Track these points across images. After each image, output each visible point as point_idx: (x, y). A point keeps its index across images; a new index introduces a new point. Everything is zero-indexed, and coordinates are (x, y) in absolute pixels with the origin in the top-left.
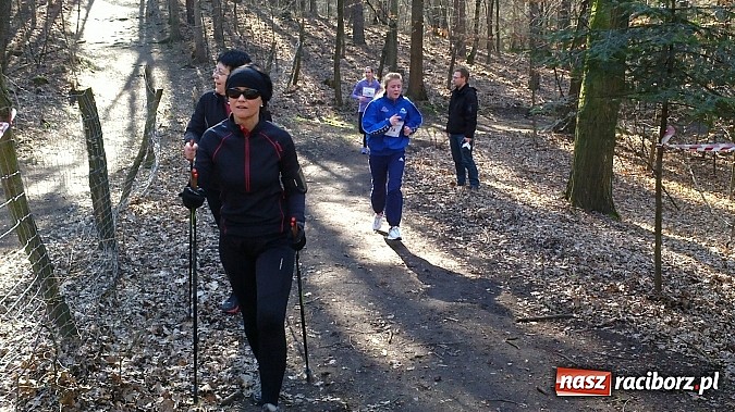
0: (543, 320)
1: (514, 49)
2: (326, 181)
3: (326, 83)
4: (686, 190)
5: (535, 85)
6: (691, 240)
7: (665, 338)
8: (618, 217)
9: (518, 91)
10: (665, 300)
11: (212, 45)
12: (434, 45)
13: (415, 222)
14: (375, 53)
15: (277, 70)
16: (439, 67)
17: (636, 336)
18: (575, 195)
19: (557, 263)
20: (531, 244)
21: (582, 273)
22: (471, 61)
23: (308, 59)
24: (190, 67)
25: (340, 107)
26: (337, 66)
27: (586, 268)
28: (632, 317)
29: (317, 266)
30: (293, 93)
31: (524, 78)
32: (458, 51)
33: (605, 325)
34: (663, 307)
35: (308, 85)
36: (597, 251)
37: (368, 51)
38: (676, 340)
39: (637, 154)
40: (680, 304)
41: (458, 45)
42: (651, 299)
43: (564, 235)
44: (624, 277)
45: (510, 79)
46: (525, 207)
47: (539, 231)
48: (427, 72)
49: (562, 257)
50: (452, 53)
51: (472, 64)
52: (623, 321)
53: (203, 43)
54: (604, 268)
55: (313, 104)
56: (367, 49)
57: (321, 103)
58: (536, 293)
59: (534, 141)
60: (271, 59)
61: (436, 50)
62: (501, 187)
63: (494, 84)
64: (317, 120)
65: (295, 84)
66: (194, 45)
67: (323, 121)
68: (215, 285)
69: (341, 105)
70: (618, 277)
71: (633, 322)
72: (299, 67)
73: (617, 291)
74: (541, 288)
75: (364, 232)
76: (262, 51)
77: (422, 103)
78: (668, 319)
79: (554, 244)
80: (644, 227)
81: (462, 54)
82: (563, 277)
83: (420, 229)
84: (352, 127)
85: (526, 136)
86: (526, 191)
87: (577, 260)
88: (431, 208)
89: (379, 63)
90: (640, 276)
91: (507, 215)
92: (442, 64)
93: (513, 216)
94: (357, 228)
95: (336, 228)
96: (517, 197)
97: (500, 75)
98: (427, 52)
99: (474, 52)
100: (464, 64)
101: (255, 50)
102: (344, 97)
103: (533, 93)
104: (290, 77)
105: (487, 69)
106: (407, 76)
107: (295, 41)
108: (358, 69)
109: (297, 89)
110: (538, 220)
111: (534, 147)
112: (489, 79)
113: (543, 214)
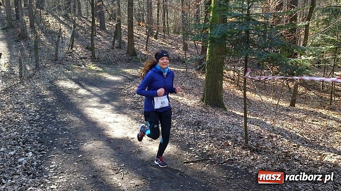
0: (196, 162)
1: (174, 32)
2: (89, 97)
3: (87, 48)
4: (254, 95)
5: (185, 48)
6: (258, 118)
7: (252, 167)
8: (225, 109)
9: (179, 52)
10: (250, 148)
11: (29, 30)
12: (138, 30)
13: (133, 115)
14: (111, 34)
15: (62, 42)
16: (142, 41)
17: (239, 167)
18: (206, 100)
19: (200, 133)
20: (188, 124)
21: (212, 137)
22: (156, 37)
23: (78, 37)
24: (17, 41)
25: (94, 60)
26: (92, 40)
27: (214, 135)
28: (236, 158)
29: (84, 141)
30: (71, 54)
31: (181, 45)
32: (150, 33)
33: (224, 162)
34: (249, 152)
35: (78, 49)
36: (218, 126)
37: (108, 33)
38: (256, 168)
39: (232, 79)
40: (257, 150)
41: (150, 30)
42: (243, 148)
43: (202, 119)
44: (231, 138)
45: (174, 46)
46: (185, 106)
47: (192, 117)
48: (136, 43)
49: (203, 130)
50: (147, 34)
51: (157, 39)
52: (232, 160)
53: (24, 29)
54: (222, 134)
55: (81, 58)
56: (107, 32)
57: (85, 58)
58: (192, 148)
59: (187, 75)
60: (59, 37)
61: (140, 32)
63: (167, 48)
64: (83, 67)
65: (71, 49)
66: (19, 30)
67: (86, 67)
68: (30, 154)
69: (95, 59)
70: (228, 138)
71: (236, 160)
72: (73, 41)
73: (229, 145)
74: (194, 146)
75: (108, 121)
76: (55, 33)
77: (134, 57)
78: (252, 157)
79: (198, 123)
80: (237, 113)
81: (152, 34)
82: (204, 140)
83: (135, 119)
84: (101, 70)
85: (183, 72)
86: (184, 98)
87: (209, 131)
88: (141, 108)
89: (113, 38)
90: (238, 137)
91: (176, 110)
92: (143, 39)
93: (179, 111)
94: (105, 120)
95: (94, 120)
96: (181, 101)
97: (170, 44)
98: (135, 33)
99: (157, 33)
100: (153, 39)
101: (51, 32)
102: (96, 55)
103: (185, 52)
104: (69, 45)
105: (164, 41)
106: (127, 45)
107: (71, 28)
108: (103, 41)
109: (73, 51)
110: (191, 112)
111: (187, 77)
112: (165, 46)
113: (192, 109)
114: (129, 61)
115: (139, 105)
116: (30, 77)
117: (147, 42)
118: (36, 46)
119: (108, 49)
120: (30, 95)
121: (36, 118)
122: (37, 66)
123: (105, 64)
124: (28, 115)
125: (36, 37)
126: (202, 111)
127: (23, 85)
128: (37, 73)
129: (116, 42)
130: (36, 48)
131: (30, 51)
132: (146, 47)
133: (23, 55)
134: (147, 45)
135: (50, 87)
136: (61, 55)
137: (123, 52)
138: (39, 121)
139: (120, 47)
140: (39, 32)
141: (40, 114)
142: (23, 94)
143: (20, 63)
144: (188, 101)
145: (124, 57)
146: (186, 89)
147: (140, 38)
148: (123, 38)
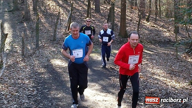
1: (167, 16)
5: (177, 31)
11: (32, 13)
12: (131, 13)
14: (105, 17)
15: (60, 24)
22: (148, 20)
23: (74, 19)
24: (22, 23)
30: (67, 35)
32: (142, 16)
37: (102, 16)
41: (142, 14)
45: (166, 28)
46: (173, 89)
48: (128, 25)
50: (139, 17)
51: (148, 22)
53: (28, 12)
60: (58, 19)
61: (132, 15)
62: (161, 79)
63: (158, 31)
65: (68, 30)
66: (24, 12)
72: (70, 23)
76: (54, 15)
81: (144, 17)
84: (94, 50)
85: (173, 55)
91: (164, 92)
92: (135, 22)
96: (169, 84)
98: (128, 16)
99: (149, 16)
100: (145, 22)
101: (51, 15)
103: (176, 35)
104: (66, 27)
105: (155, 24)
106: (119, 27)
107: (68, 11)
108: (97, 23)
109: (69, 33)
110: (178, 95)
111: (177, 60)
112: (156, 29)
113: (181, 92)
114: (121, 42)
116: (31, 55)
117: (139, 24)
118: (37, 27)
120: (30, 72)
121: (34, 93)
122: (37, 45)
123: (98, 44)
124: (27, 90)
125: (38, 19)
127: (24, 62)
128: (37, 52)
130: (37, 29)
131: (32, 32)
132: (138, 30)
133: (26, 35)
134: (138, 28)
135: (47, 65)
136: (59, 36)
138: (36, 96)
140: (40, 15)
141: (37, 90)
142: (24, 71)
143: (23, 42)
144: (177, 84)
145: (116, 38)
146: (176, 72)
147: (132, 21)
148: (116, 21)
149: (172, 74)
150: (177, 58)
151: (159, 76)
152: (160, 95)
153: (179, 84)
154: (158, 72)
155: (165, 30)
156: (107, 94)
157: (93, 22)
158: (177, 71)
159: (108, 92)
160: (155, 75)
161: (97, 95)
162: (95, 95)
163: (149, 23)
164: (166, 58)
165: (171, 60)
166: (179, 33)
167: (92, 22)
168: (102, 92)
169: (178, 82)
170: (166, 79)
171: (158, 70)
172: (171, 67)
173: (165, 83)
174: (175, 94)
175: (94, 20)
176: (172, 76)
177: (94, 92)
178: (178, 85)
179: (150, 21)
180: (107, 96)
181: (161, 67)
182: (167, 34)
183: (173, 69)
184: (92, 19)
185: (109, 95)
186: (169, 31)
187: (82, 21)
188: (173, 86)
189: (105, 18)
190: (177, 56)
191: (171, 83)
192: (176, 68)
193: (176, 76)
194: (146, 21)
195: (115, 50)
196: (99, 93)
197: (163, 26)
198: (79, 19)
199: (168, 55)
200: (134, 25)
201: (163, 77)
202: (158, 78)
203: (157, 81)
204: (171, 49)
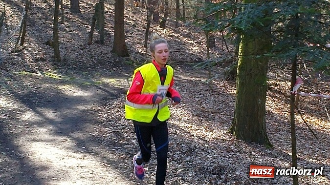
2: (40, 124)
3: (47, 43)
5: (211, 44)
8: (270, 146)
12: (135, 13)
13: (111, 156)
14: (88, 20)
15: (7, 34)
16: (139, 31)
18: (238, 130)
22: (163, 26)
23: (33, 24)
30: (19, 53)
31: (203, 38)
35: (33, 48)
37: (83, 18)
45: (193, 39)
46: (200, 141)
48: (128, 34)
50: (148, 19)
55: (36, 60)
56: (81, 17)
57: (42, 60)
61: (136, 17)
62: (182, 125)
63: (180, 43)
64: (39, 74)
65: (22, 44)
67: (44, 74)
69: (59, 61)
72: (25, 31)
75: (68, 166)
77: (124, 58)
81: (156, 20)
84: (68, 79)
85: (204, 84)
86: (202, 128)
88: (125, 144)
89: (90, 27)
91: (185, 148)
92: (141, 28)
94: (62, 163)
95: (44, 163)
96: (194, 133)
97: (185, 36)
98: (129, 19)
99: (164, 21)
100: (158, 28)
102: (62, 55)
103: (208, 50)
104: (18, 39)
105: (175, 31)
106: (113, 38)
108: (74, 32)
109: (23, 49)
110: (209, 151)
111: (210, 92)
112: (177, 40)
113: (213, 146)
114: (116, 64)
115: (124, 138)
117: (147, 33)
119: (81, 46)
123: (75, 69)
126: (228, 150)
129: (96, 33)
132: (146, 42)
134: (147, 39)
137: (107, 49)
139: (101, 42)
144: (208, 133)
145: (108, 58)
146: (208, 112)
147: (136, 27)
148: (108, 27)
149: (202, 116)
150: (211, 89)
151: (180, 120)
152: (178, 152)
153: (211, 133)
154: (179, 113)
155: (192, 42)
156: (86, 154)
157: (68, 29)
158: (210, 110)
159: (88, 151)
160: (173, 119)
161: (67, 157)
162: (65, 157)
163: (165, 30)
164: (193, 89)
165: (201, 92)
166: (215, 46)
167: (65, 30)
168: (77, 152)
169: (210, 129)
170: (190, 125)
171: (178, 110)
172: (201, 105)
173: (187, 132)
174: (203, 150)
175: (68, 27)
176: (202, 120)
177: (63, 152)
178: (209, 135)
179: (167, 27)
180: (85, 158)
181: (184, 105)
182: (196, 49)
183: (203, 107)
184: (66, 23)
185: (88, 156)
186: (199, 43)
187: (46, 28)
188: (201, 137)
189: (89, 22)
190: (211, 86)
191: (199, 131)
192: (209, 106)
193: (207, 119)
194: (160, 27)
195: (105, 77)
196: (72, 154)
197: (188, 36)
198: (41, 24)
199: (195, 84)
200: (140, 35)
201: (186, 121)
202: (176, 123)
203: (174, 130)
204: (202, 73)
